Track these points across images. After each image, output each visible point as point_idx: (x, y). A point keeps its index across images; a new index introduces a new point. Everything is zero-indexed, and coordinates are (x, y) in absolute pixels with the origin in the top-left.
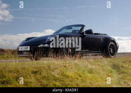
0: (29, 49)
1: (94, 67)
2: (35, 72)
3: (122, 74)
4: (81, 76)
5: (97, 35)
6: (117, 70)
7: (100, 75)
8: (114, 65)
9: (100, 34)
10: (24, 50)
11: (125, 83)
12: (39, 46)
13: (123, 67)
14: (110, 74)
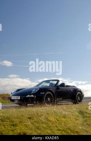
0: (19, 98)
1: (67, 113)
2: (30, 118)
3: (86, 118)
4: (58, 120)
5: (68, 87)
6: (82, 115)
7: (70, 119)
8: (80, 111)
9: (70, 86)
10: (15, 99)
11: (87, 124)
12: (27, 96)
13: (86, 113)
14: (77, 118)
